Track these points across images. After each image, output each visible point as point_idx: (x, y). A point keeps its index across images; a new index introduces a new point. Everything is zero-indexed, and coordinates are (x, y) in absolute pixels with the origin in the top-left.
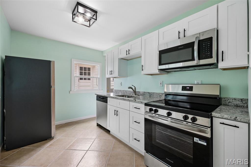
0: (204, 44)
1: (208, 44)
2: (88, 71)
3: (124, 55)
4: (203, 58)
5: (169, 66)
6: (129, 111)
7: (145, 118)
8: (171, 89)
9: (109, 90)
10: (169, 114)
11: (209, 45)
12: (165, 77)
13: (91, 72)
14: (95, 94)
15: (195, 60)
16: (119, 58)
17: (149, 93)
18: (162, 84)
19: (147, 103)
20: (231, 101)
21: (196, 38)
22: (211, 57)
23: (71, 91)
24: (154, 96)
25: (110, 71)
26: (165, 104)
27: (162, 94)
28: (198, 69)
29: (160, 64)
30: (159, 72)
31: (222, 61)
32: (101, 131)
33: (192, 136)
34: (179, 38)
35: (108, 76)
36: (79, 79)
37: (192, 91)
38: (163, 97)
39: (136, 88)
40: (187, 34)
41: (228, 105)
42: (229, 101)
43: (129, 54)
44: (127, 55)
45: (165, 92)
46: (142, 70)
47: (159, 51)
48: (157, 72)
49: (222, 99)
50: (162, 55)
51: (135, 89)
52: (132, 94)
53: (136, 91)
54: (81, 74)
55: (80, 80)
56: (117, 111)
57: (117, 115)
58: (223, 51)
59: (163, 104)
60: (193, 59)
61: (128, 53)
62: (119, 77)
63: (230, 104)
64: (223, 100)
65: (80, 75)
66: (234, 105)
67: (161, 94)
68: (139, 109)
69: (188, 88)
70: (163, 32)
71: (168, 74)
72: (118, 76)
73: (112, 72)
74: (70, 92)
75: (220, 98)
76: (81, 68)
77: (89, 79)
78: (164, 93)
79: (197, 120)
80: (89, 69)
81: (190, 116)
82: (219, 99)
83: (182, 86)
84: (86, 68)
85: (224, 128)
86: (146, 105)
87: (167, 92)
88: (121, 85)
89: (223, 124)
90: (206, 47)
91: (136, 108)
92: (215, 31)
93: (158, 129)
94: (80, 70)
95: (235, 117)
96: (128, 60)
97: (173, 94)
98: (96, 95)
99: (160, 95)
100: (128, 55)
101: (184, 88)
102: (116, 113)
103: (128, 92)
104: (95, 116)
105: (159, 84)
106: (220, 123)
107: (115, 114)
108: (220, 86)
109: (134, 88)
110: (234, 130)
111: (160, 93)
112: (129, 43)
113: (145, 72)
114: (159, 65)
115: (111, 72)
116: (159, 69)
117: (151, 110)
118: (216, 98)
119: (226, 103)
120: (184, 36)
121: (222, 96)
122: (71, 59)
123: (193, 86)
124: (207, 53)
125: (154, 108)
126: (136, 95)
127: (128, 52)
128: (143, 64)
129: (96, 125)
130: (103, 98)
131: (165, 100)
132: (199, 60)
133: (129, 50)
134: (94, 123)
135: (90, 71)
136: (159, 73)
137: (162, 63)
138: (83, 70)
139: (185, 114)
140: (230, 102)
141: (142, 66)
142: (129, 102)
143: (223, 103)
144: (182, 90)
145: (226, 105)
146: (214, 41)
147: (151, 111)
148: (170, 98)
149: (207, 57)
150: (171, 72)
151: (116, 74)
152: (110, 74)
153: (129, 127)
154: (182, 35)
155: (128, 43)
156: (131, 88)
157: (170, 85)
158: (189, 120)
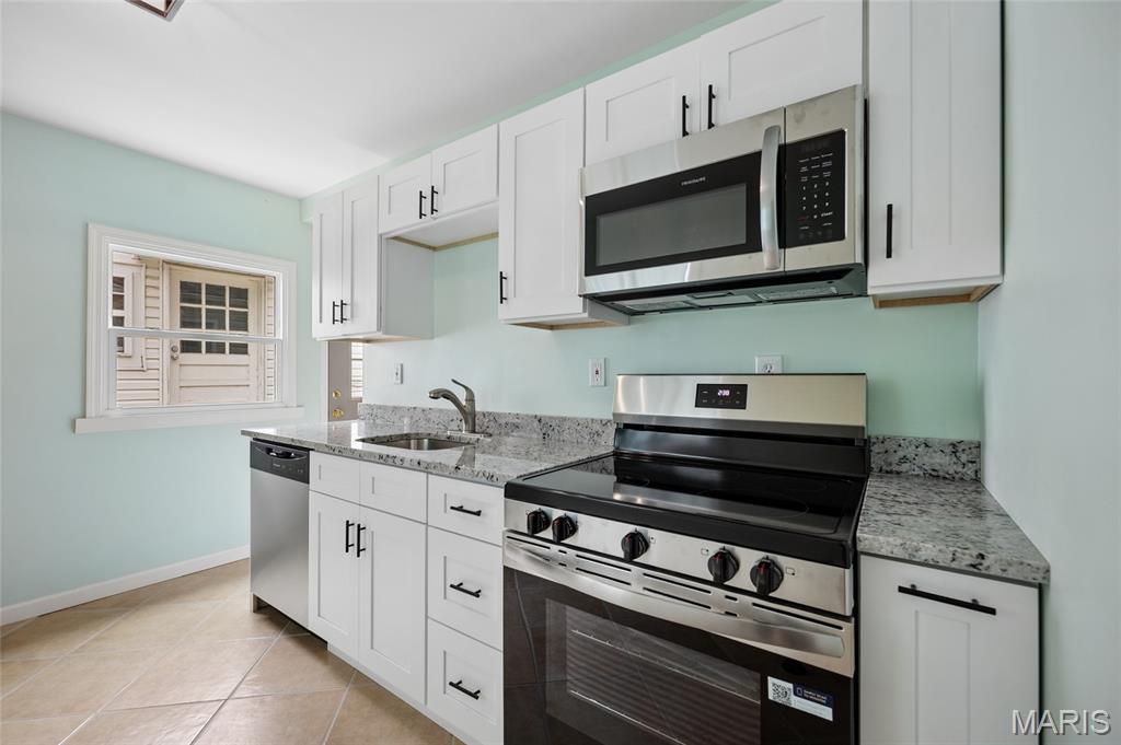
0: (804, 164)
1: (825, 164)
2: (230, 306)
3: (405, 219)
4: (802, 236)
5: (634, 279)
6: (424, 526)
7: (505, 567)
8: (645, 401)
9: (342, 406)
10: (635, 546)
11: (827, 174)
12: (617, 339)
13: (252, 311)
14: (244, 433)
15: (761, 250)
16: (381, 236)
17: (540, 421)
18: (604, 373)
19: (520, 481)
20: (910, 452)
21: (769, 132)
22: (838, 235)
23: (84, 417)
24: (566, 436)
25: (334, 305)
26: (616, 474)
27: (605, 424)
28: (771, 298)
29: (592, 267)
30: (584, 311)
31: (889, 255)
32: (276, 638)
33: (757, 671)
34: (685, 133)
35: (324, 330)
36: (173, 350)
37: (744, 408)
38: (607, 444)
39: (476, 395)
40: (723, 115)
41: (898, 473)
42: (901, 454)
43: (433, 210)
44: (421, 215)
45: (614, 415)
46: (502, 298)
47: (587, 198)
48: (575, 309)
49: (874, 443)
50: (604, 222)
51: (471, 398)
52: (454, 426)
53: (477, 409)
54: (189, 319)
55: (183, 351)
56: (359, 529)
57: (359, 551)
58: (890, 207)
59: (609, 474)
60: (753, 245)
61: (427, 209)
62: (380, 335)
63: (904, 467)
64: (875, 449)
65: (184, 324)
66: (921, 473)
67: (597, 427)
68: (478, 513)
69: (727, 393)
70: (607, 102)
71: (629, 323)
72: (379, 330)
73: (347, 310)
74: (78, 421)
75: (865, 440)
76: (189, 291)
77: (240, 349)
78: (612, 418)
79: (782, 576)
80: (240, 296)
81: (748, 558)
82: (862, 444)
83: (698, 385)
84: (223, 288)
85: (917, 612)
86: (514, 491)
87: (626, 415)
88: (402, 382)
89: (913, 591)
90: (816, 181)
91: (460, 509)
92: (854, 98)
93: (578, 626)
94: (183, 300)
95: (975, 553)
96: (434, 249)
97: (653, 423)
98: (249, 439)
99: (590, 428)
100: (428, 220)
101: (706, 395)
102: (355, 539)
103: (433, 416)
104: (245, 552)
105: (591, 372)
106: (902, 590)
107: (348, 546)
108: (867, 381)
109: (462, 396)
110: (969, 625)
111: (592, 420)
112: (434, 152)
113: (519, 308)
114: (586, 275)
115: (338, 310)
116: (585, 296)
117: (537, 523)
118: (849, 442)
119: (890, 464)
120: (711, 125)
121: (874, 431)
122: (87, 225)
123: (746, 386)
124: (818, 212)
125: (556, 513)
126: (474, 432)
127: (429, 200)
128: (505, 265)
129: (248, 605)
130: (287, 455)
131: (617, 454)
132: (780, 247)
133: (433, 192)
134: (239, 599)
135: (247, 307)
136: (586, 315)
137: (602, 262)
138: (200, 302)
139: (721, 545)
140: (904, 459)
141: (502, 278)
142: (424, 475)
143: (876, 461)
144: (698, 404)
145: (891, 472)
146: (853, 150)
147: (541, 531)
148: (640, 443)
149: (820, 233)
150: (643, 313)
151: (365, 320)
152: (334, 321)
153: (427, 617)
154: (698, 118)
155: (429, 155)
156: (448, 395)
157: (642, 379)
158: (742, 579)
